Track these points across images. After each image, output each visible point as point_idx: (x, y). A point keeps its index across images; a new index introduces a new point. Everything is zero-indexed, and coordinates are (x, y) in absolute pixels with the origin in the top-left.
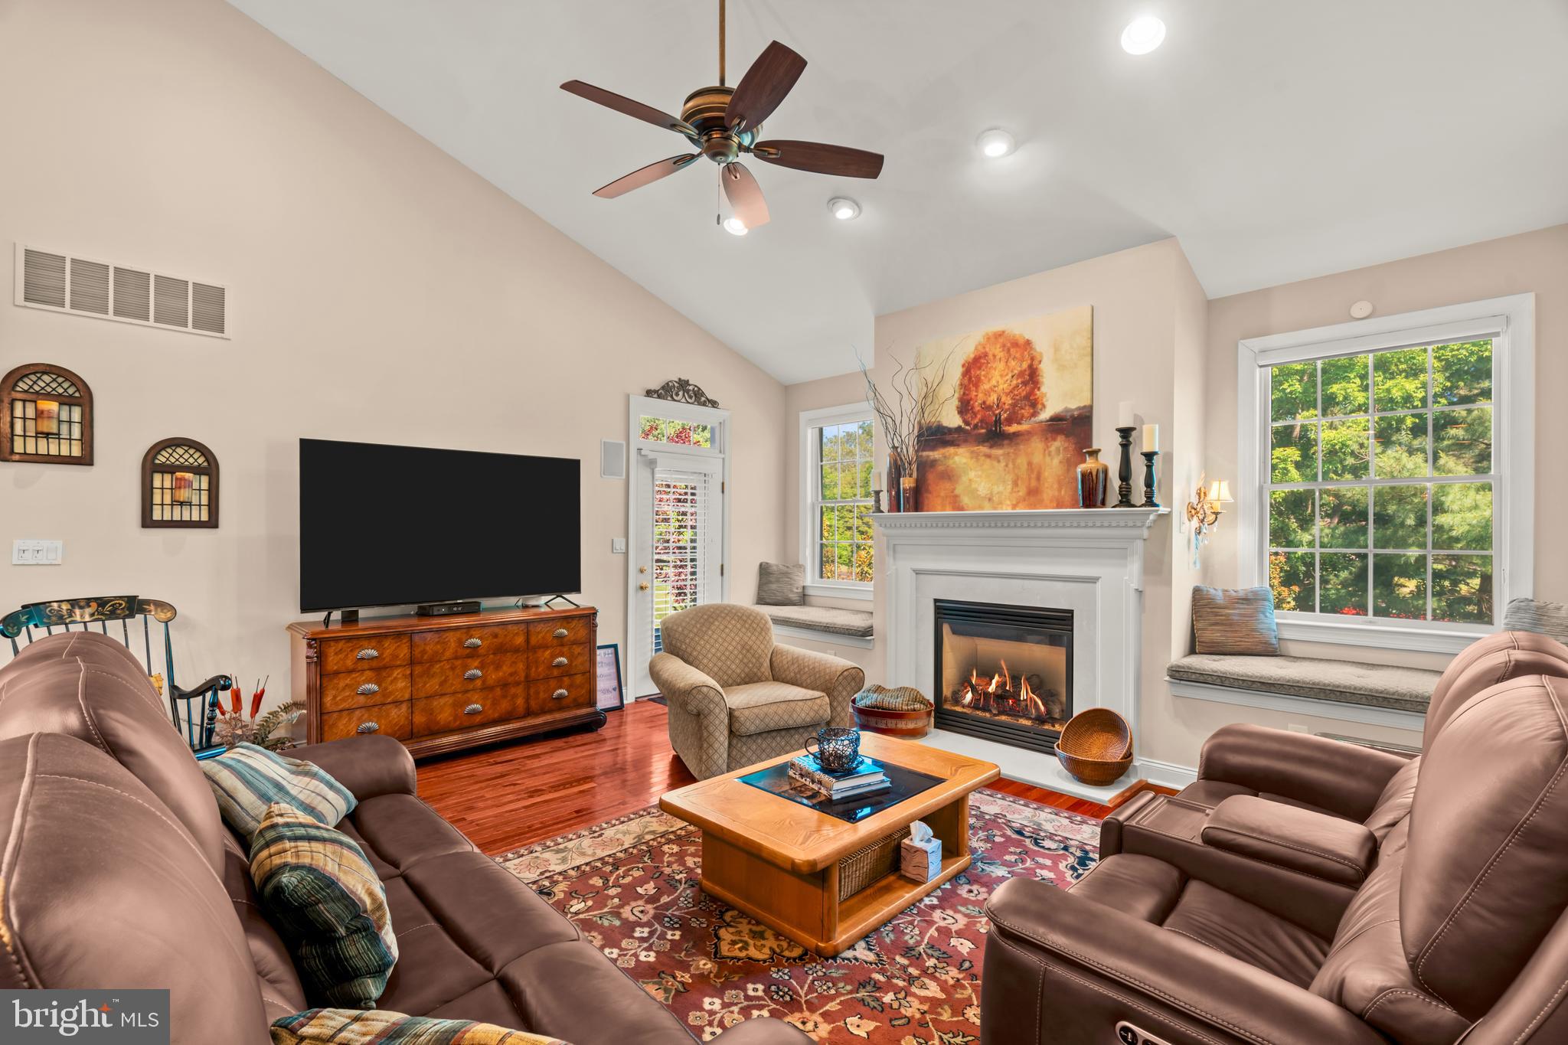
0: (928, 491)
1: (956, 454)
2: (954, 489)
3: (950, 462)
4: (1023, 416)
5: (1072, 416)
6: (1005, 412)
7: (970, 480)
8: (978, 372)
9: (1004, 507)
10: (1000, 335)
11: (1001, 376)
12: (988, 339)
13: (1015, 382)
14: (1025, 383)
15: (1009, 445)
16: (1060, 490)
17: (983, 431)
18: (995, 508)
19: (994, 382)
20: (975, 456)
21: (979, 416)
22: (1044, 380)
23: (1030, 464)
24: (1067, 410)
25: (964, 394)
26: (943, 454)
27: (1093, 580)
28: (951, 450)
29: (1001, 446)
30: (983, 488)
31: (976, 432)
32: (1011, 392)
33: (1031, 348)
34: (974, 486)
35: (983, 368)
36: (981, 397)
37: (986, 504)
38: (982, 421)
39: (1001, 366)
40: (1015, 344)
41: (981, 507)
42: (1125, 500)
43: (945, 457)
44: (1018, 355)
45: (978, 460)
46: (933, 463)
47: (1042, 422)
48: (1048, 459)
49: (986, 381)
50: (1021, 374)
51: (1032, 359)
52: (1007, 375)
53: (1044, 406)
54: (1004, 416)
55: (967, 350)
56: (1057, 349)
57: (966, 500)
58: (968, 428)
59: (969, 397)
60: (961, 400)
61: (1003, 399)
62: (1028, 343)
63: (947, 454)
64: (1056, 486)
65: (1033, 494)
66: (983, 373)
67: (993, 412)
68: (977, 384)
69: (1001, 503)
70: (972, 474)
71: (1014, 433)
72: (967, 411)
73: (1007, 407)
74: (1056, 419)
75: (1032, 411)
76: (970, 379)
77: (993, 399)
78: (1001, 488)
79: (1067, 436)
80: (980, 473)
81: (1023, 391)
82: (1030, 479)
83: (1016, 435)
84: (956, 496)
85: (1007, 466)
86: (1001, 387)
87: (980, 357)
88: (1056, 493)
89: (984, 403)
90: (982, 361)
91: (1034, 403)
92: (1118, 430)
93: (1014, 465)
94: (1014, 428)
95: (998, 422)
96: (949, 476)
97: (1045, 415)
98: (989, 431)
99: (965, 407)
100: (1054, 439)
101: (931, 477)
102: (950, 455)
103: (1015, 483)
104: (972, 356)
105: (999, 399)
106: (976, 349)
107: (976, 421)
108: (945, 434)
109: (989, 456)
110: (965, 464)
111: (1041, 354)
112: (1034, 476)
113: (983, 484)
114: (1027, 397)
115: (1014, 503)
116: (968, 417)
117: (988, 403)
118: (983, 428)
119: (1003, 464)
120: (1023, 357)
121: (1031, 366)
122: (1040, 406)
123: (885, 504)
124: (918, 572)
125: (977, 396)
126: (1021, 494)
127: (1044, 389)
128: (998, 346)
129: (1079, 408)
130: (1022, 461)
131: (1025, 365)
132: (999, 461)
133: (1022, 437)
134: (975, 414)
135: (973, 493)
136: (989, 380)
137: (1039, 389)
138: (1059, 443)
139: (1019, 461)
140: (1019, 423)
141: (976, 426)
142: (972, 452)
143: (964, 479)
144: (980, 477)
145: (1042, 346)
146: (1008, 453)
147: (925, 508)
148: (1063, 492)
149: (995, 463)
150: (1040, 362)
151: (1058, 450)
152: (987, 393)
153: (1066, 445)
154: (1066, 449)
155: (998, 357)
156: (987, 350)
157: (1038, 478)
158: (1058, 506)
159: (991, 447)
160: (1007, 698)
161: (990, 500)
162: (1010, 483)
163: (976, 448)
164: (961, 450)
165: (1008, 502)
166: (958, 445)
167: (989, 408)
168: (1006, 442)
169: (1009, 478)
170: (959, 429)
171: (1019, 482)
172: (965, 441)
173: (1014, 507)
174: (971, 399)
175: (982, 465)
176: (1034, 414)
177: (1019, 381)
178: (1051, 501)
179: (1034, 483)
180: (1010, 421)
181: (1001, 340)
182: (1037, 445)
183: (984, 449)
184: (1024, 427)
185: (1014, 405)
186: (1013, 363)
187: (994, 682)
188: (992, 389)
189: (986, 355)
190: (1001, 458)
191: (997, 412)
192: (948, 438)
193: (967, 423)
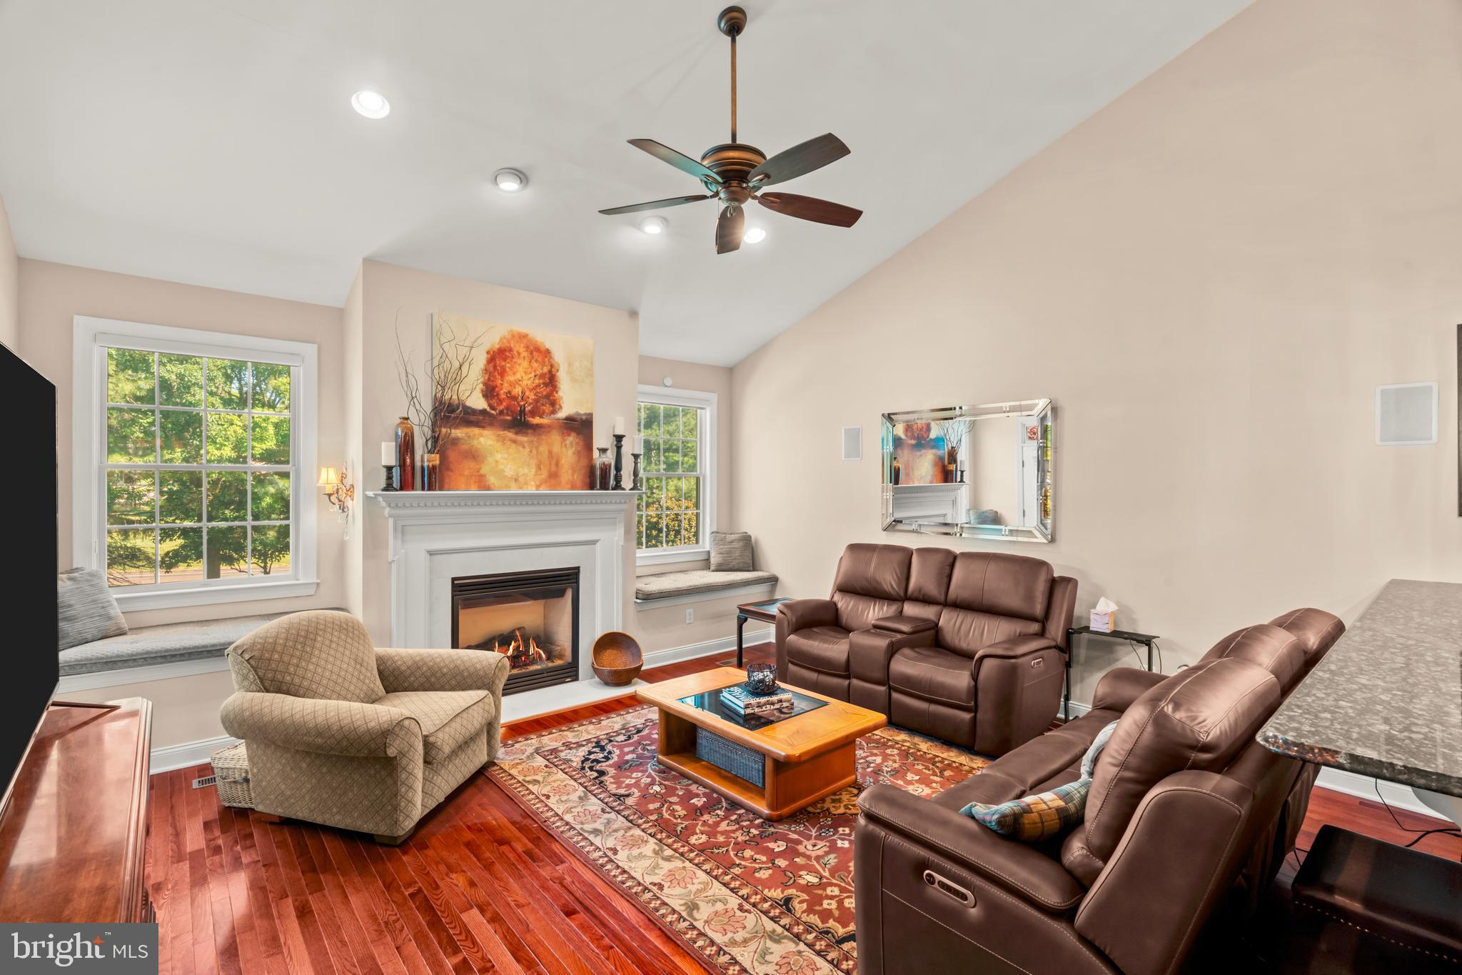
0: (448, 469)
1: (481, 435)
2: (480, 469)
3: (475, 442)
4: (544, 412)
5: (581, 419)
6: (529, 405)
7: (497, 462)
8: (503, 363)
9: (529, 488)
10: (523, 337)
11: (525, 373)
12: (513, 336)
13: (537, 381)
14: (546, 385)
15: (533, 434)
16: (573, 476)
17: (509, 418)
18: (521, 488)
19: (518, 376)
20: (503, 440)
21: (504, 404)
22: (562, 386)
23: (550, 452)
24: (578, 414)
25: (489, 379)
26: (466, 434)
27: (594, 542)
28: (476, 431)
29: (525, 434)
30: (509, 470)
31: (502, 417)
32: (534, 388)
33: (551, 358)
34: (501, 467)
35: (508, 360)
36: (506, 388)
37: (513, 484)
38: (507, 408)
39: (525, 364)
40: (538, 349)
41: (507, 487)
42: (618, 486)
43: (469, 437)
44: (540, 359)
45: (504, 444)
46: (455, 441)
47: (559, 419)
48: (564, 450)
49: (510, 373)
50: (542, 376)
51: (552, 366)
52: (530, 373)
53: (561, 407)
54: (528, 408)
55: (493, 340)
56: (570, 365)
57: (492, 480)
58: (493, 412)
59: (494, 384)
60: (485, 384)
61: (527, 394)
62: (548, 352)
63: (471, 434)
64: (570, 472)
65: (553, 477)
66: (508, 365)
67: (518, 403)
68: (503, 373)
69: (526, 483)
70: (498, 456)
71: (537, 425)
72: (493, 397)
73: (530, 401)
74: (570, 419)
75: (551, 409)
76: (495, 367)
77: (517, 391)
78: (526, 471)
79: (578, 434)
80: (506, 456)
81: (545, 391)
82: (550, 464)
83: (538, 426)
84: (482, 476)
85: (531, 451)
86: (525, 382)
87: (505, 350)
88: (571, 477)
89: (510, 392)
90: (507, 354)
91: (554, 404)
92: (614, 436)
93: (537, 451)
94: (536, 420)
95: (522, 412)
96: (474, 456)
97: (562, 414)
98: (514, 419)
99: (490, 392)
100: (569, 435)
101: (452, 455)
102: (474, 435)
103: (539, 468)
104: (497, 346)
105: (523, 393)
106: (500, 341)
107: (501, 407)
108: (469, 414)
109: (514, 441)
110: (490, 445)
111: (558, 364)
112: (554, 462)
113: (509, 466)
114: (548, 396)
115: (538, 483)
116: (494, 402)
117: (513, 393)
118: (508, 415)
119: (527, 450)
120: (544, 362)
121: (550, 372)
122: (558, 407)
123: (396, 483)
124: (431, 553)
125: (502, 384)
126: (543, 476)
127: (560, 393)
128: (522, 346)
129: (586, 414)
130: (544, 449)
131: (546, 370)
132: (524, 447)
133: (543, 430)
134: (501, 401)
135: (500, 474)
136: (514, 374)
137: (557, 392)
138: (572, 439)
139: (541, 449)
140: (541, 417)
141: (501, 412)
142: (498, 436)
143: (490, 460)
144: (506, 459)
145: (559, 357)
146: (532, 441)
147: (446, 487)
148: (575, 477)
149: (521, 449)
150: (558, 371)
151: (571, 443)
152: (512, 384)
153: (577, 440)
154: (577, 443)
155: (522, 355)
156: (512, 345)
157: (557, 464)
158: (573, 488)
159: (516, 433)
160: (521, 657)
161: (516, 480)
162: (534, 466)
163: (501, 433)
164: (486, 432)
165: (533, 483)
166: (483, 427)
167: (515, 398)
168: (530, 431)
169: (533, 463)
170: (483, 412)
171: (542, 467)
172: (491, 425)
173: (538, 487)
174: (496, 386)
175: (508, 449)
176: (554, 412)
177: (541, 381)
178: (567, 483)
179: (553, 468)
180: (534, 413)
181: (525, 341)
182: (555, 438)
183: (510, 435)
184: (545, 421)
185: (537, 401)
186: (535, 365)
187: (511, 647)
188: (518, 382)
189: (511, 350)
190: (526, 444)
191: (522, 403)
192: (472, 418)
193: (492, 408)
